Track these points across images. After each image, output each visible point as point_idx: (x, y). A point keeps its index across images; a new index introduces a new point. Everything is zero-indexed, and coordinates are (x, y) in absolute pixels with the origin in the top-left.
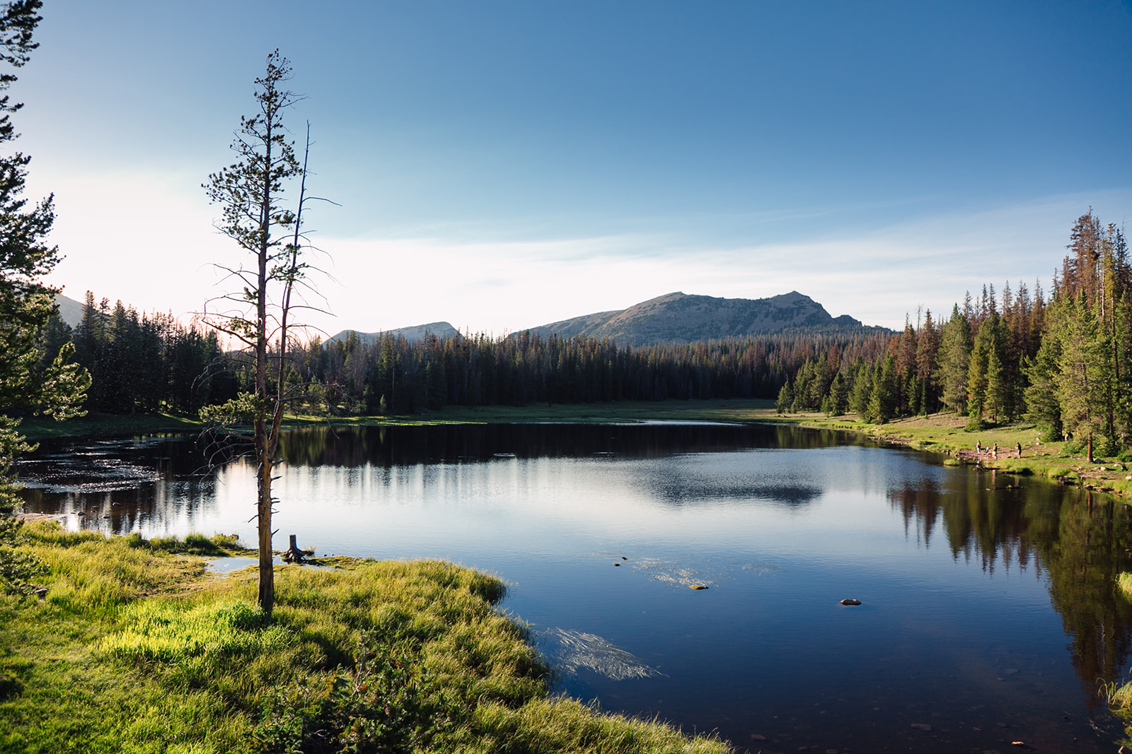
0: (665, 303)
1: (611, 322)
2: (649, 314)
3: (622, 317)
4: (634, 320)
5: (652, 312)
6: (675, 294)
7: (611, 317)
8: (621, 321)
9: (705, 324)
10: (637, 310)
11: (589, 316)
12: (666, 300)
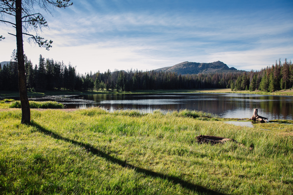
0: (183, 64)
1: (169, 70)
2: (179, 67)
3: (171, 68)
4: (175, 69)
5: (180, 67)
6: (186, 62)
7: (168, 68)
8: (171, 69)
9: (194, 70)
10: (175, 66)
11: (162, 68)
12: (184, 64)
